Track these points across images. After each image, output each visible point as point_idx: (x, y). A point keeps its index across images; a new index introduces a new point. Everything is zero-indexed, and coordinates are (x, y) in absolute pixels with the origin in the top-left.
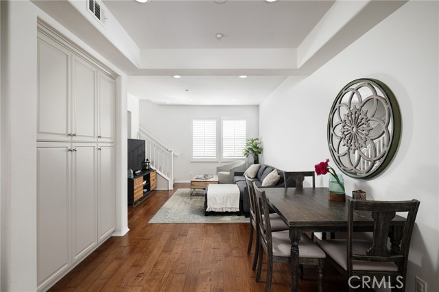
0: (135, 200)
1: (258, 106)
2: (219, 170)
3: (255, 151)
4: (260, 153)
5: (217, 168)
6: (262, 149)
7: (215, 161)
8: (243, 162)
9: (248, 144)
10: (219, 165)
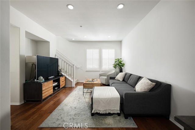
0: (43, 98)
1: (121, 42)
2: (101, 75)
3: (120, 65)
4: (123, 66)
5: (100, 74)
6: (124, 64)
7: (99, 70)
8: (114, 71)
9: (116, 62)
10: (101, 73)
